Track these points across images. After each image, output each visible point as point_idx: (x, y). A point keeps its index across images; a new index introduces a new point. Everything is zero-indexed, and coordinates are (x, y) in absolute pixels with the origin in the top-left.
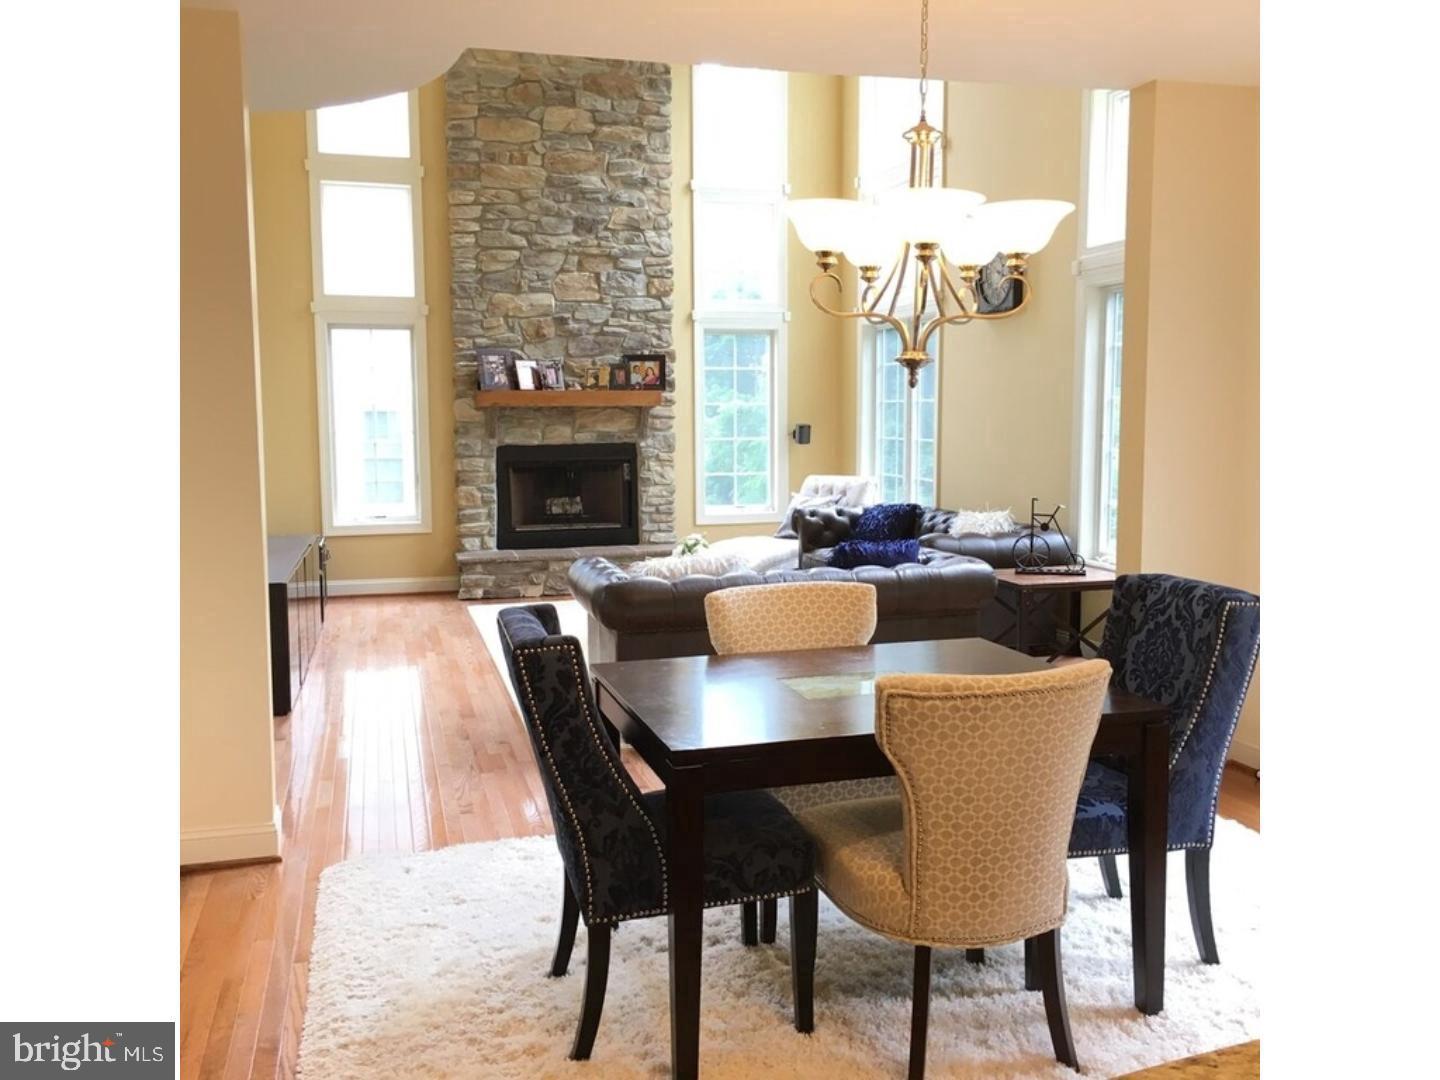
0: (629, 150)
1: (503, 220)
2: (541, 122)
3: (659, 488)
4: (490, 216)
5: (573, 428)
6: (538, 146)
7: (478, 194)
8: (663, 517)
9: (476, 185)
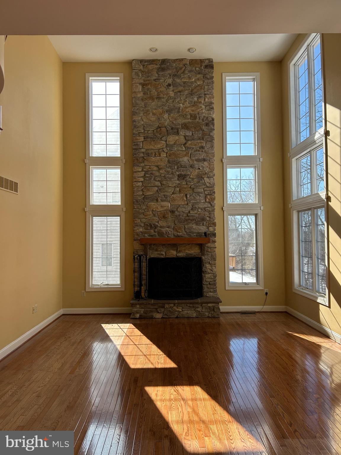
0: (198, 149)
1: (152, 176)
2: (166, 141)
3: (210, 275)
4: (147, 175)
5: (177, 252)
6: (165, 150)
7: (143, 168)
8: (212, 286)
9: (142, 164)
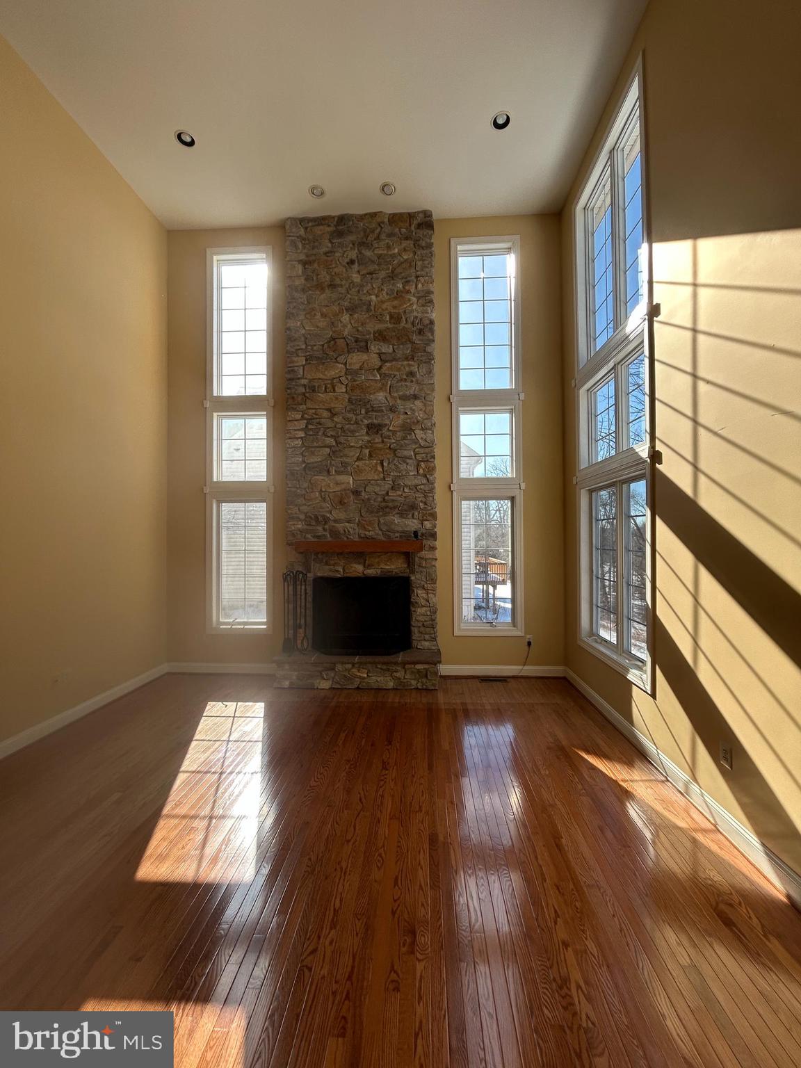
0: (405, 377)
1: (320, 428)
2: (345, 364)
3: (424, 609)
4: (310, 427)
5: (364, 567)
6: (343, 379)
7: (304, 413)
8: (428, 630)
9: (303, 407)
